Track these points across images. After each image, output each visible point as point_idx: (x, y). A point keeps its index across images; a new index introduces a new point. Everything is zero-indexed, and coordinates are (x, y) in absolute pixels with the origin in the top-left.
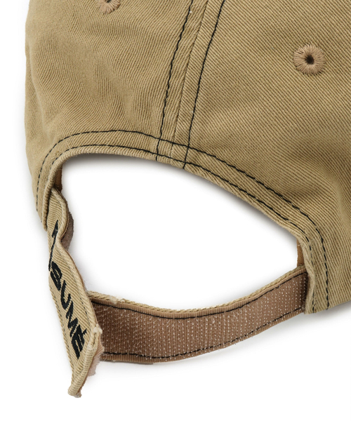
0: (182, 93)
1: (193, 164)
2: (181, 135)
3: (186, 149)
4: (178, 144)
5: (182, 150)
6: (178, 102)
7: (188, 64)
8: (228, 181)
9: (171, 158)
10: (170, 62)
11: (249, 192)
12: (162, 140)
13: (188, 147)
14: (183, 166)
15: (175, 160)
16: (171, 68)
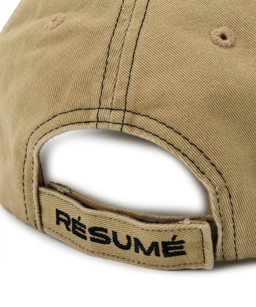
0: (118, 67)
1: (130, 125)
2: (118, 101)
3: (123, 112)
4: (116, 110)
5: (120, 114)
6: (115, 74)
7: (123, 45)
8: (158, 136)
9: (109, 122)
10: (108, 44)
11: (175, 146)
12: (101, 109)
13: (125, 111)
14: (121, 127)
15: (113, 123)
16: (109, 49)
